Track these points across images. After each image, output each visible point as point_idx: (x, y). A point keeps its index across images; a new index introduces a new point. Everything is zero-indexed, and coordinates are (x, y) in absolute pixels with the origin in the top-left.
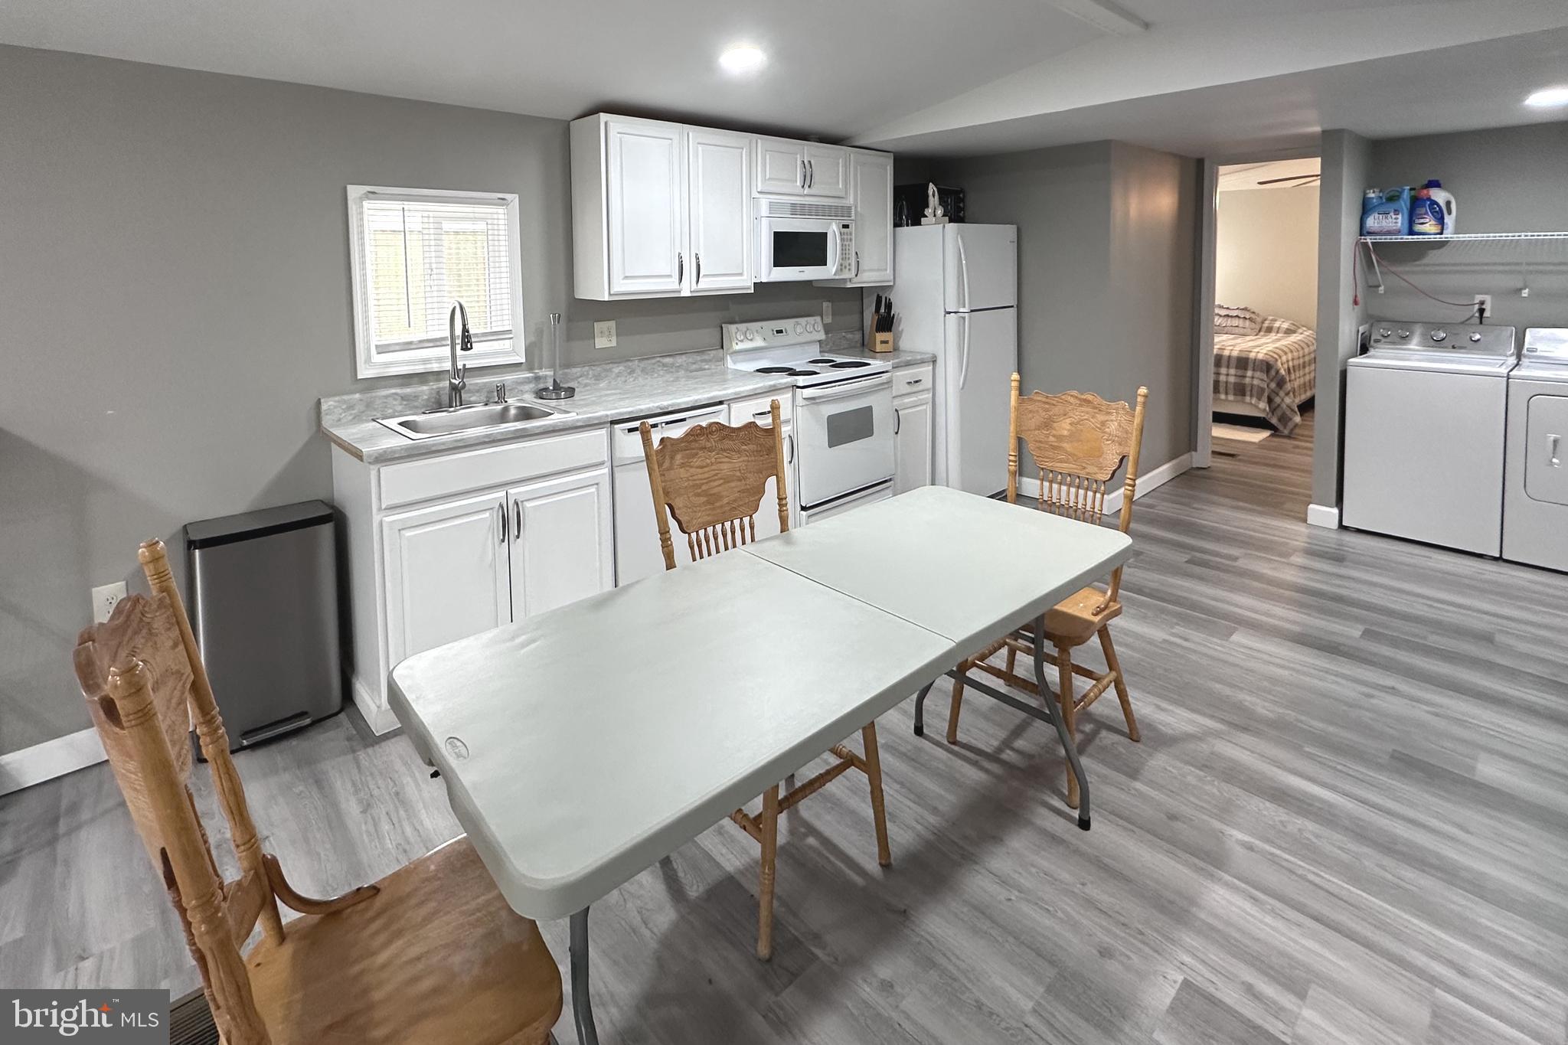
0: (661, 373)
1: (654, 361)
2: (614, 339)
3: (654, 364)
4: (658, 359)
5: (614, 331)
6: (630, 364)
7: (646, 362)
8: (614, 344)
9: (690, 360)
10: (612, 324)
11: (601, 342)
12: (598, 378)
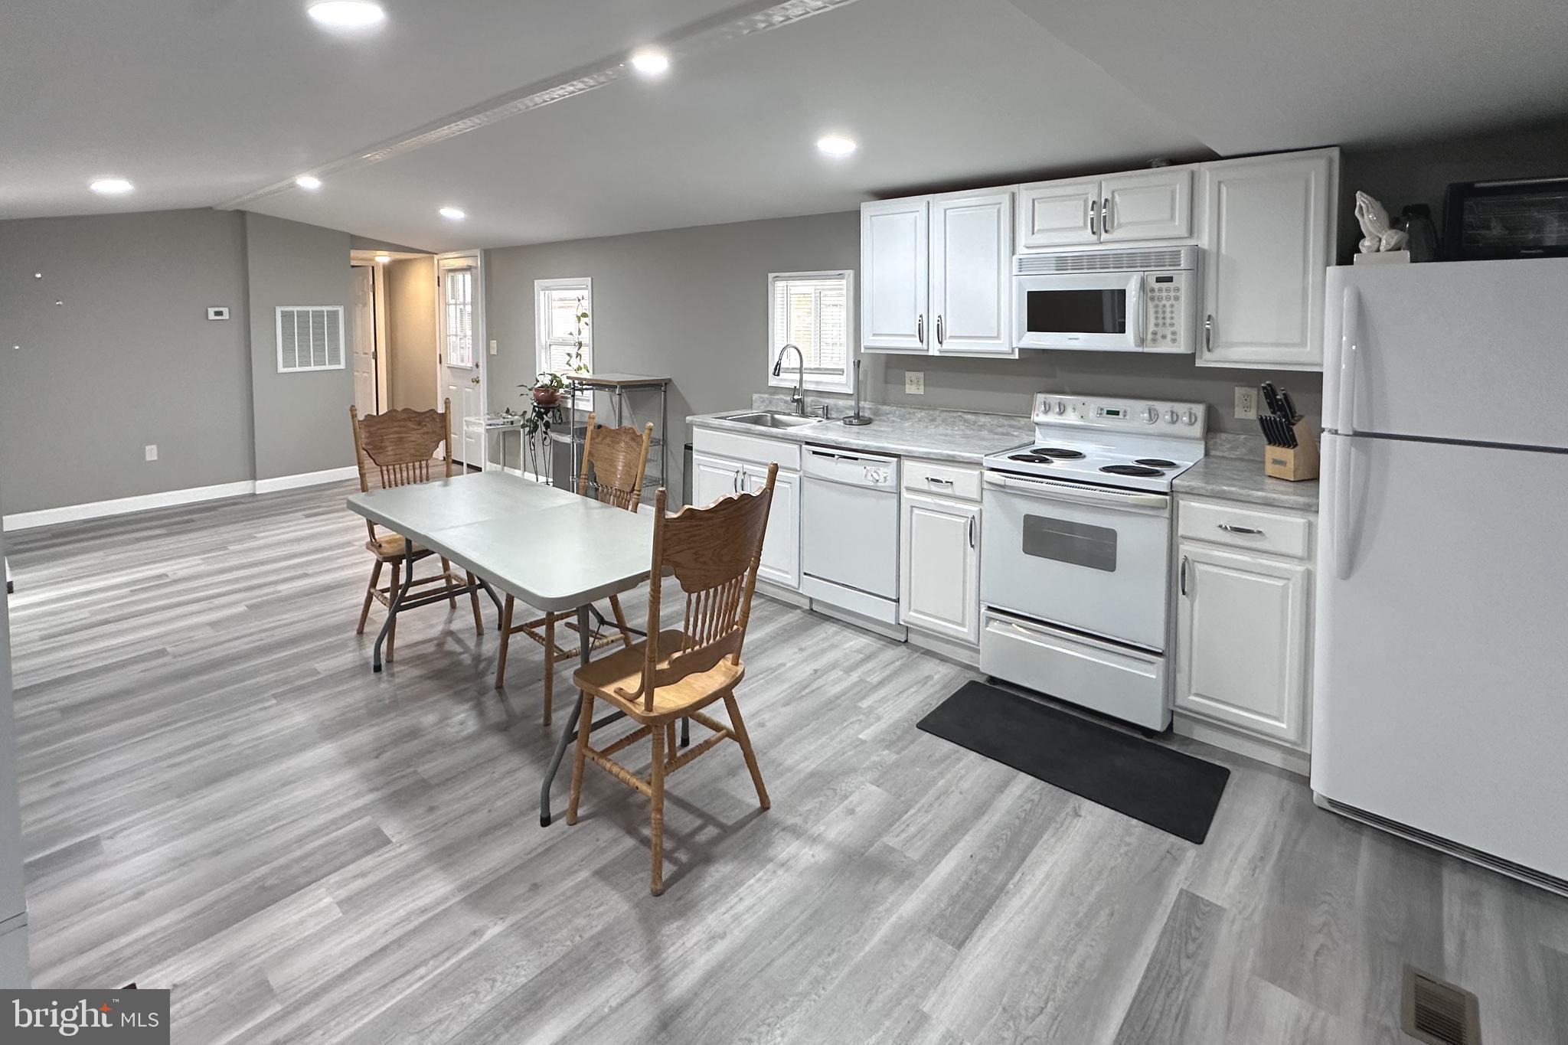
0: (962, 427)
1: (954, 414)
2: (922, 387)
3: (955, 418)
4: (960, 414)
5: (922, 382)
6: (931, 412)
7: (947, 414)
8: (921, 392)
9: (995, 422)
10: (921, 375)
11: (911, 389)
12: (903, 418)
